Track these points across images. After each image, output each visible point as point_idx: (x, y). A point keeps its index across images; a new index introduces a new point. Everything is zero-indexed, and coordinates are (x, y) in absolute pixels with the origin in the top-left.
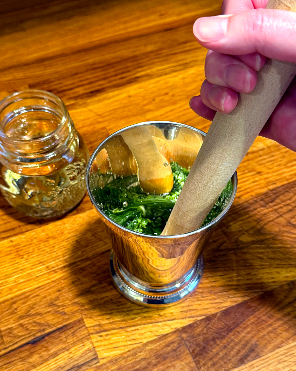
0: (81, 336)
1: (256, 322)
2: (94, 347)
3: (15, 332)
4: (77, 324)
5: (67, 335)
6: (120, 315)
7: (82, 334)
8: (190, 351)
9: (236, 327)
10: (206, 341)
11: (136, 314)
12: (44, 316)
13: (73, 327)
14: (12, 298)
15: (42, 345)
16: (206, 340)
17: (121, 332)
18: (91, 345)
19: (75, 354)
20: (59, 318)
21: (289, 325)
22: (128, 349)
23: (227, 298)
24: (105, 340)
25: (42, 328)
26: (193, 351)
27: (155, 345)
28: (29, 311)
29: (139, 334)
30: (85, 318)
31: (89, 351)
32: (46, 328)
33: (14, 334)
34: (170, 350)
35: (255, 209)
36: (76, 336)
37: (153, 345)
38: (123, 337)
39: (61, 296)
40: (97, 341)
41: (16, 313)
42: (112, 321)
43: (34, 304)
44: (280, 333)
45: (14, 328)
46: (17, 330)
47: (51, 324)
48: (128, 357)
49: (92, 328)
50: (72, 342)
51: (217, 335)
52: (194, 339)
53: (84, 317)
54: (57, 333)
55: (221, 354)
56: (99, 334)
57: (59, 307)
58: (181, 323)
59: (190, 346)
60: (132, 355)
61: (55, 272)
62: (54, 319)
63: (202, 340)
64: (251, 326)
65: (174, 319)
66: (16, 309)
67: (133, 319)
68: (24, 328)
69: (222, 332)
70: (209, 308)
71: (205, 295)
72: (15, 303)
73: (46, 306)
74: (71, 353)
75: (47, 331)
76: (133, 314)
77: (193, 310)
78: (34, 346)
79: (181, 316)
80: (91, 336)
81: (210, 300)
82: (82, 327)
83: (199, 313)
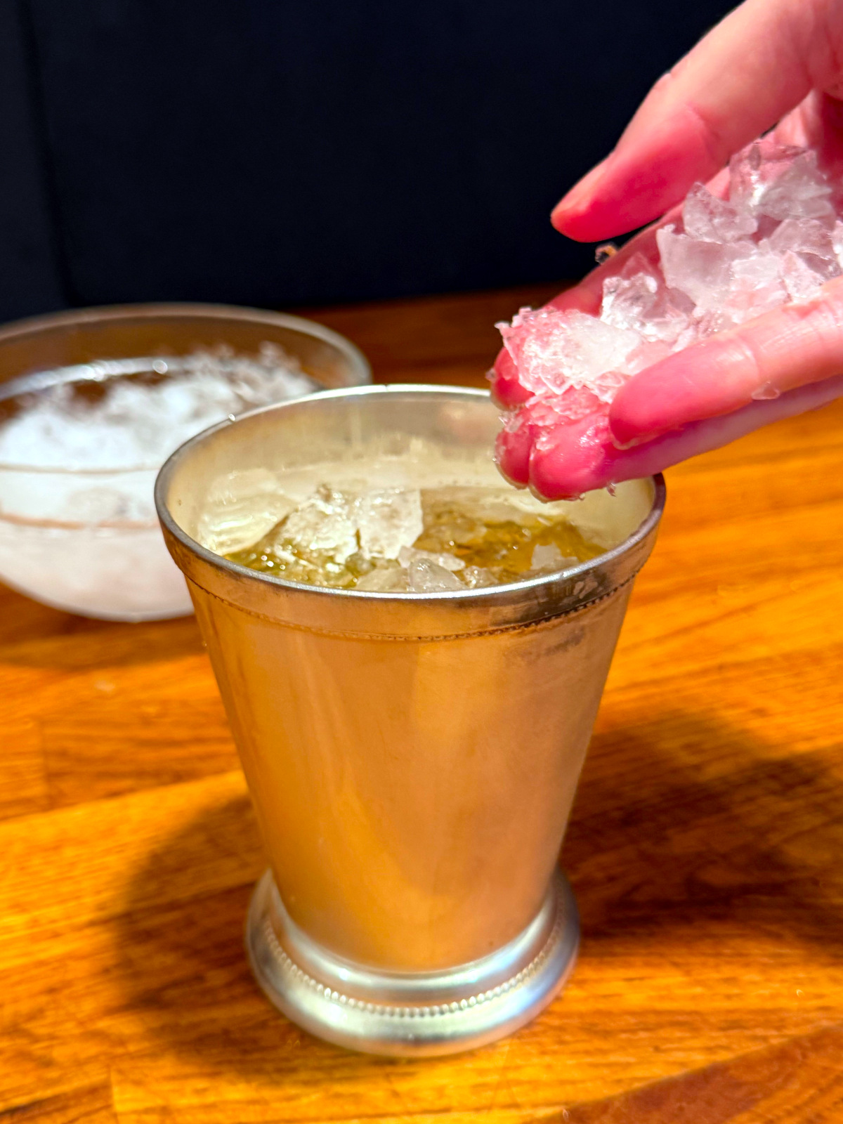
4: (85, 1100)
6: (248, 1081)
11: (306, 1083)
13: (64, 1108)
20: (24, 1073)
23: (651, 1049)
30: (120, 1083)
35: (751, 800)
39: (52, 1006)
42: (211, 1098)
49: (134, 1118)
53: (114, 1077)
57: (36, 1039)
61: (56, 935)
62: (7, 1075)
65: (446, 1110)
67: (290, 1099)
70: (582, 1082)
71: (568, 1038)
76: (295, 1083)
77: (519, 1083)
79: (473, 1100)
81: (587, 1053)
82: (97, 1111)
83: (543, 1094)
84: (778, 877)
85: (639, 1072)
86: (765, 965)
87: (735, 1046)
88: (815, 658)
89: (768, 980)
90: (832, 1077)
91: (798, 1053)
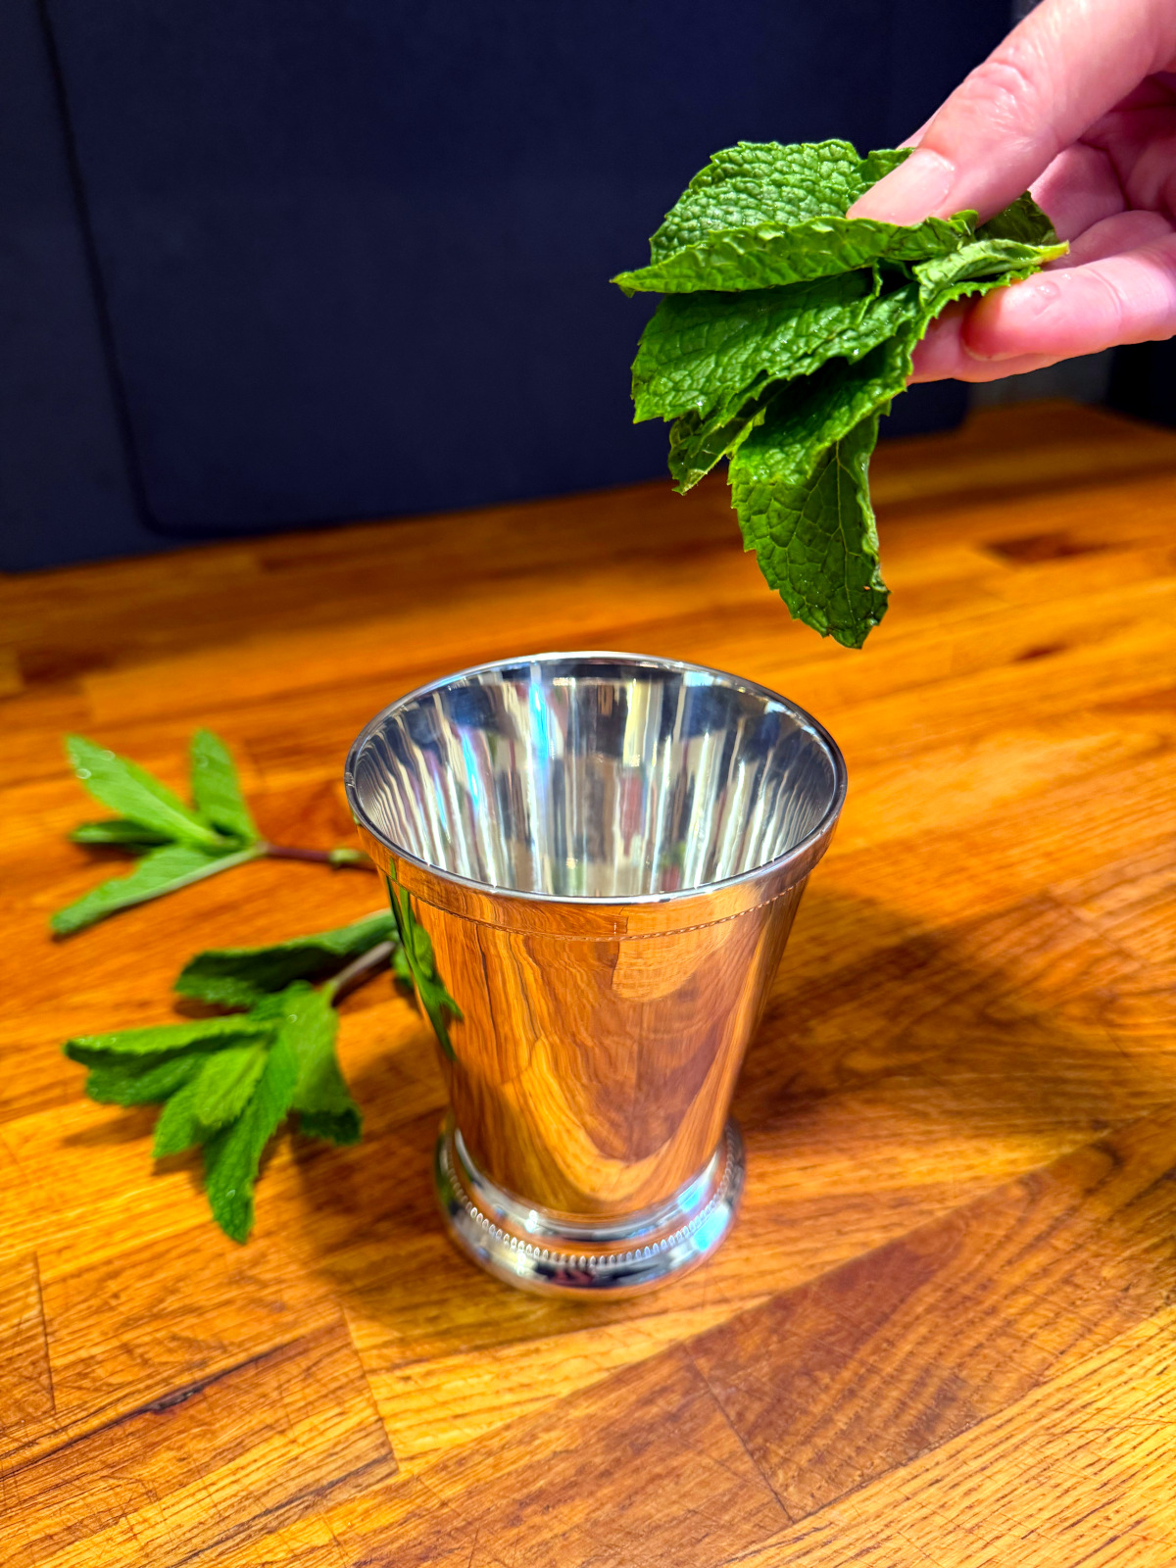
0: (335, 1379)
1: (944, 1305)
2: (381, 1419)
3: (100, 1372)
4: (324, 1341)
5: (284, 1378)
6: (476, 1305)
7: (336, 1374)
8: (728, 1416)
9: (879, 1324)
10: (783, 1379)
12: (208, 1316)
13: (305, 1352)
14: (109, 1262)
15: (192, 1418)
16: (781, 1376)
17: (476, 1363)
18: (369, 1411)
19: (310, 1446)
20: (259, 1320)
21: (1054, 1308)
22: (501, 1419)
23: (834, 1233)
24: (422, 1391)
25: (198, 1357)
26: (740, 1415)
27: (601, 1404)
28: (161, 1301)
29: (544, 1365)
30: (354, 1320)
31: (363, 1433)
32: (212, 1358)
33: (94, 1380)
34: (657, 1415)
36: (318, 1381)
37: (595, 1403)
38: (487, 1378)
39: (273, 1250)
40: (389, 1396)
41: (112, 1309)
42: (444, 1324)
43: (180, 1279)
44: (1032, 1336)
45: (100, 1358)
46: (110, 1366)
47: (232, 1344)
48: (503, 1448)
49: (375, 1352)
50: (302, 1404)
51: (820, 1355)
52: (740, 1373)
53: (348, 1315)
54: (252, 1372)
55: (841, 1421)
56: (398, 1373)
57: (264, 1285)
58: (690, 1323)
59: (728, 1400)
60: (520, 1442)
62: (243, 1325)
63: (766, 1374)
64: (929, 1317)
65: (664, 1311)
66: (116, 1296)
68: (134, 1359)
69: (833, 1343)
70: (780, 1271)
71: (759, 1230)
72: (114, 1275)
73: (220, 1285)
74: (293, 1441)
75: (214, 1368)
77: (723, 1279)
78: (160, 1419)
79: (688, 1300)
80: (371, 1379)
81: (780, 1243)
82: (338, 1350)
83: (747, 1287)
84: (913, 1058)
85: (828, 1256)
86: (918, 1142)
87: (906, 1223)
88: (907, 846)
89: (924, 1157)
90: (994, 1242)
91: (961, 1224)
